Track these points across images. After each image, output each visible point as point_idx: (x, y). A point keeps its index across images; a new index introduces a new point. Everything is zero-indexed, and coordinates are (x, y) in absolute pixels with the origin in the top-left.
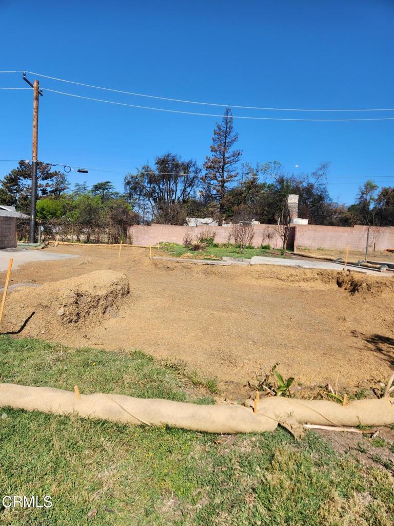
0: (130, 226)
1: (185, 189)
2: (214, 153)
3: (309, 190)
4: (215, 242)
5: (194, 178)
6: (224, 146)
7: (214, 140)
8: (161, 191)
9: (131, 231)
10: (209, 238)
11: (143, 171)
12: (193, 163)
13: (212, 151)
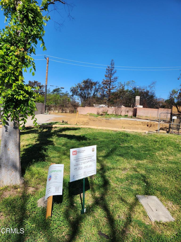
0: (78, 107)
1: (94, 93)
2: (106, 78)
3: (147, 93)
4: (108, 113)
5: (98, 88)
6: (111, 75)
7: (106, 72)
8: (85, 93)
9: (78, 109)
10: (105, 112)
11: (78, 85)
12: (98, 83)
13: (105, 77)
